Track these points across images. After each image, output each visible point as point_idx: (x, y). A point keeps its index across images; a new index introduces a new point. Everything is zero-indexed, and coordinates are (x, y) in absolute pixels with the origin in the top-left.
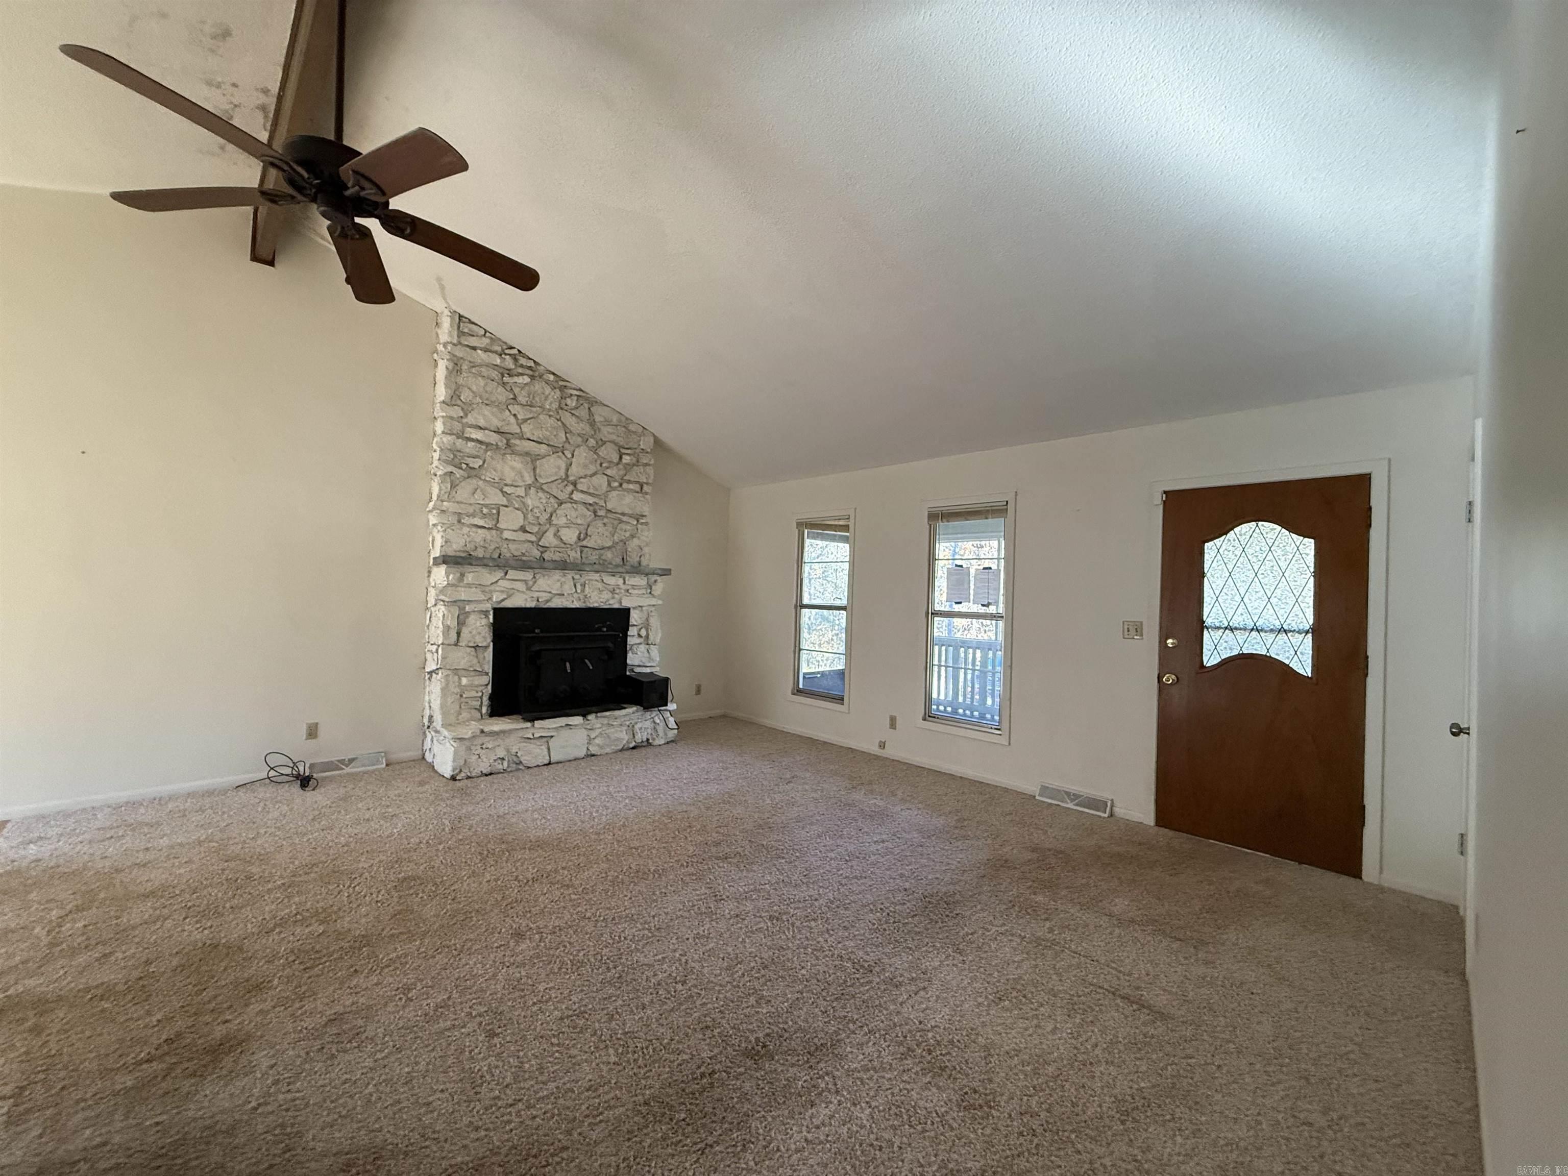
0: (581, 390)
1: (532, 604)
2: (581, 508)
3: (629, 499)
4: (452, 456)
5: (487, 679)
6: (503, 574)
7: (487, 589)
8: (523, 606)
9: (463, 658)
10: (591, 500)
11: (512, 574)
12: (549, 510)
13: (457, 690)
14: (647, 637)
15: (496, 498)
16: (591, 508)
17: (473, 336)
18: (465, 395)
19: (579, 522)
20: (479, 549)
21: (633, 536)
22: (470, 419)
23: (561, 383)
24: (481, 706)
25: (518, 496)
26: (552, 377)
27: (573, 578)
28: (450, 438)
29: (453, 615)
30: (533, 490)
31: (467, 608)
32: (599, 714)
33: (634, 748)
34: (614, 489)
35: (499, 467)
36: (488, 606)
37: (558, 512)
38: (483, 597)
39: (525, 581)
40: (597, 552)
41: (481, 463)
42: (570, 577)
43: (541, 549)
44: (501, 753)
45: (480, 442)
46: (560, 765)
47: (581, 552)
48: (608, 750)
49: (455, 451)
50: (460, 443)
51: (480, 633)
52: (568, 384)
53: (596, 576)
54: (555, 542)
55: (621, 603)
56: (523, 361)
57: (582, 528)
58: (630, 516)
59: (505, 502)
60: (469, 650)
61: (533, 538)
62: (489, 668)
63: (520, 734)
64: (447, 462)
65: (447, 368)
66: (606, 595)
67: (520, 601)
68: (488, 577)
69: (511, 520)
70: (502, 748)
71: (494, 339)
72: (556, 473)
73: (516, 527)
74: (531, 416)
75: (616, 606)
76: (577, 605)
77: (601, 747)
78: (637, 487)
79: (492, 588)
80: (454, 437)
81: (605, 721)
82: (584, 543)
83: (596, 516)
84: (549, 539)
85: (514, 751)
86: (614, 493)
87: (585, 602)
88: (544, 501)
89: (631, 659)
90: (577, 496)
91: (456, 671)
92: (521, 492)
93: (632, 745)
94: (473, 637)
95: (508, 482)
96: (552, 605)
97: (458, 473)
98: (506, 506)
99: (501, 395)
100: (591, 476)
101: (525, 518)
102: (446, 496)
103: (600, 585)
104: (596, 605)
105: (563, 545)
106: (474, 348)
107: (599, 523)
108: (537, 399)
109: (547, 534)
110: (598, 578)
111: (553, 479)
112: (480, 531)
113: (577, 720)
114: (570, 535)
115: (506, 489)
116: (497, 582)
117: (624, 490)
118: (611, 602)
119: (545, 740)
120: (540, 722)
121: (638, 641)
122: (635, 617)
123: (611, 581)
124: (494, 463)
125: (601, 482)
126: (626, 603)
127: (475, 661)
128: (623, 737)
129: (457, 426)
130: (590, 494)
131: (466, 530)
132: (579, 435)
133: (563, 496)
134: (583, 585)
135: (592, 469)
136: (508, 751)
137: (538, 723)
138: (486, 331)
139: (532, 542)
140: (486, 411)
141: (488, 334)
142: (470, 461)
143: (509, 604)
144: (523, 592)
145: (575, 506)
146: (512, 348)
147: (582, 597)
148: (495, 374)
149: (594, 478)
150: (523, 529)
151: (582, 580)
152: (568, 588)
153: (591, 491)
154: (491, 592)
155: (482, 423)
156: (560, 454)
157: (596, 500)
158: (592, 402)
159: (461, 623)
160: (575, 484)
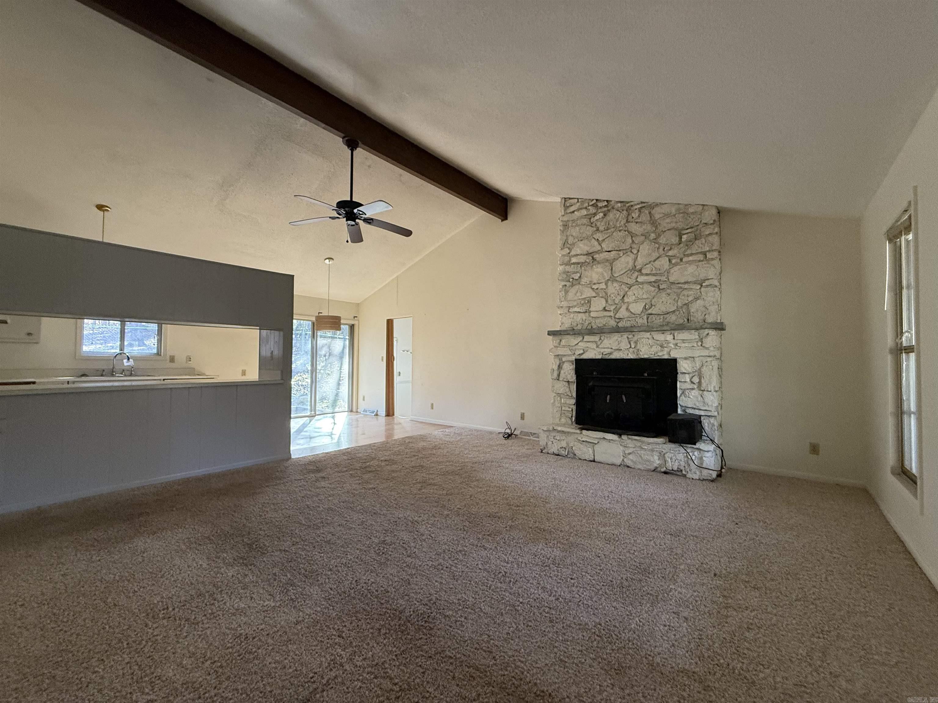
0: (642, 203)
1: (599, 357)
2: (646, 286)
3: (691, 269)
4: (565, 276)
5: (573, 401)
6: (581, 339)
7: (574, 348)
8: (594, 358)
9: (561, 387)
10: (653, 279)
11: (587, 338)
12: (622, 294)
13: (559, 405)
14: (700, 383)
15: (588, 293)
16: (656, 285)
17: (572, 206)
18: (570, 240)
19: (645, 296)
20: (579, 326)
21: (697, 299)
22: (573, 253)
23: (627, 205)
24: (572, 417)
25: (602, 289)
26: (619, 205)
27: (628, 338)
28: (563, 267)
29: (556, 364)
30: (610, 283)
31: (564, 359)
32: (630, 437)
33: (665, 473)
34: (676, 264)
35: (589, 274)
36: (573, 358)
37: (628, 293)
38: (570, 353)
39: (596, 342)
40: (662, 317)
41: (579, 275)
42: (625, 336)
43: (617, 320)
44: (564, 444)
45: (578, 263)
46: (602, 465)
47: (647, 319)
48: (640, 466)
49: (566, 272)
50: (568, 268)
51: (570, 374)
52: (632, 203)
53: (648, 335)
54: (627, 314)
55: (669, 354)
56: (600, 204)
57: (648, 301)
58: (695, 283)
59: (594, 294)
60: (565, 383)
61: (612, 314)
62: (574, 395)
63: (576, 436)
64: (562, 280)
65: (560, 230)
66: (655, 349)
67: (592, 354)
68: (573, 340)
69: (598, 304)
70: (565, 442)
71: (583, 201)
72: (625, 268)
73: (601, 309)
74: (607, 236)
75: (666, 357)
76: (631, 356)
77: (635, 463)
78: (701, 257)
79: (577, 347)
80: (564, 265)
81: (639, 444)
82: (650, 311)
83: (660, 289)
84: (623, 313)
85: (571, 445)
86: (676, 268)
87: (638, 355)
88: (618, 288)
89: (682, 401)
90: (641, 279)
91: (559, 394)
92: (603, 286)
93: (664, 469)
94: (566, 376)
95: (595, 281)
96: (613, 357)
97: (568, 284)
98: (595, 297)
99: (589, 230)
100: (655, 261)
101: (607, 301)
102: (564, 299)
103: (650, 341)
104: (646, 356)
105: (633, 316)
106: (573, 212)
107: (663, 295)
108: (611, 224)
109: (621, 309)
110: (650, 337)
111: (625, 271)
112: (579, 315)
113: (614, 437)
114: (637, 308)
115: (594, 287)
116: (578, 344)
117: (687, 262)
118: (660, 354)
119: (592, 444)
120: (585, 431)
121: (691, 386)
122: (683, 366)
123: (660, 337)
124: (587, 272)
125: (664, 263)
126: (674, 355)
127: (568, 390)
128: (656, 461)
129: (567, 259)
130: (654, 275)
131: (572, 315)
132: (642, 235)
133: (630, 281)
134: (636, 343)
135: (656, 255)
136: (568, 444)
137: (584, 432)
138: (578, 199)
139: (611, 316)
140: (581, 244)
141: (579, 200)
142: (573, 276)
143: (585, 356)
144: (594, 349)
145: (641, 286)
146: (593, 200)
147: (636, 351)
148: (585, 221)
149: (656, 262)
150: (605, 309)
151: (635, 338)
152: (624, 345)
153: (654, 272)
154: (576, 349)
155: (579, 252)
156: (629, 253)
157: (658, 278)
158: (652, 207)
159: (560, 367)
160: (640, 271)
